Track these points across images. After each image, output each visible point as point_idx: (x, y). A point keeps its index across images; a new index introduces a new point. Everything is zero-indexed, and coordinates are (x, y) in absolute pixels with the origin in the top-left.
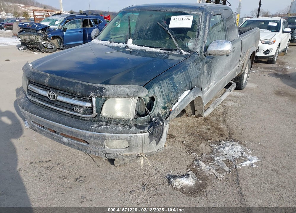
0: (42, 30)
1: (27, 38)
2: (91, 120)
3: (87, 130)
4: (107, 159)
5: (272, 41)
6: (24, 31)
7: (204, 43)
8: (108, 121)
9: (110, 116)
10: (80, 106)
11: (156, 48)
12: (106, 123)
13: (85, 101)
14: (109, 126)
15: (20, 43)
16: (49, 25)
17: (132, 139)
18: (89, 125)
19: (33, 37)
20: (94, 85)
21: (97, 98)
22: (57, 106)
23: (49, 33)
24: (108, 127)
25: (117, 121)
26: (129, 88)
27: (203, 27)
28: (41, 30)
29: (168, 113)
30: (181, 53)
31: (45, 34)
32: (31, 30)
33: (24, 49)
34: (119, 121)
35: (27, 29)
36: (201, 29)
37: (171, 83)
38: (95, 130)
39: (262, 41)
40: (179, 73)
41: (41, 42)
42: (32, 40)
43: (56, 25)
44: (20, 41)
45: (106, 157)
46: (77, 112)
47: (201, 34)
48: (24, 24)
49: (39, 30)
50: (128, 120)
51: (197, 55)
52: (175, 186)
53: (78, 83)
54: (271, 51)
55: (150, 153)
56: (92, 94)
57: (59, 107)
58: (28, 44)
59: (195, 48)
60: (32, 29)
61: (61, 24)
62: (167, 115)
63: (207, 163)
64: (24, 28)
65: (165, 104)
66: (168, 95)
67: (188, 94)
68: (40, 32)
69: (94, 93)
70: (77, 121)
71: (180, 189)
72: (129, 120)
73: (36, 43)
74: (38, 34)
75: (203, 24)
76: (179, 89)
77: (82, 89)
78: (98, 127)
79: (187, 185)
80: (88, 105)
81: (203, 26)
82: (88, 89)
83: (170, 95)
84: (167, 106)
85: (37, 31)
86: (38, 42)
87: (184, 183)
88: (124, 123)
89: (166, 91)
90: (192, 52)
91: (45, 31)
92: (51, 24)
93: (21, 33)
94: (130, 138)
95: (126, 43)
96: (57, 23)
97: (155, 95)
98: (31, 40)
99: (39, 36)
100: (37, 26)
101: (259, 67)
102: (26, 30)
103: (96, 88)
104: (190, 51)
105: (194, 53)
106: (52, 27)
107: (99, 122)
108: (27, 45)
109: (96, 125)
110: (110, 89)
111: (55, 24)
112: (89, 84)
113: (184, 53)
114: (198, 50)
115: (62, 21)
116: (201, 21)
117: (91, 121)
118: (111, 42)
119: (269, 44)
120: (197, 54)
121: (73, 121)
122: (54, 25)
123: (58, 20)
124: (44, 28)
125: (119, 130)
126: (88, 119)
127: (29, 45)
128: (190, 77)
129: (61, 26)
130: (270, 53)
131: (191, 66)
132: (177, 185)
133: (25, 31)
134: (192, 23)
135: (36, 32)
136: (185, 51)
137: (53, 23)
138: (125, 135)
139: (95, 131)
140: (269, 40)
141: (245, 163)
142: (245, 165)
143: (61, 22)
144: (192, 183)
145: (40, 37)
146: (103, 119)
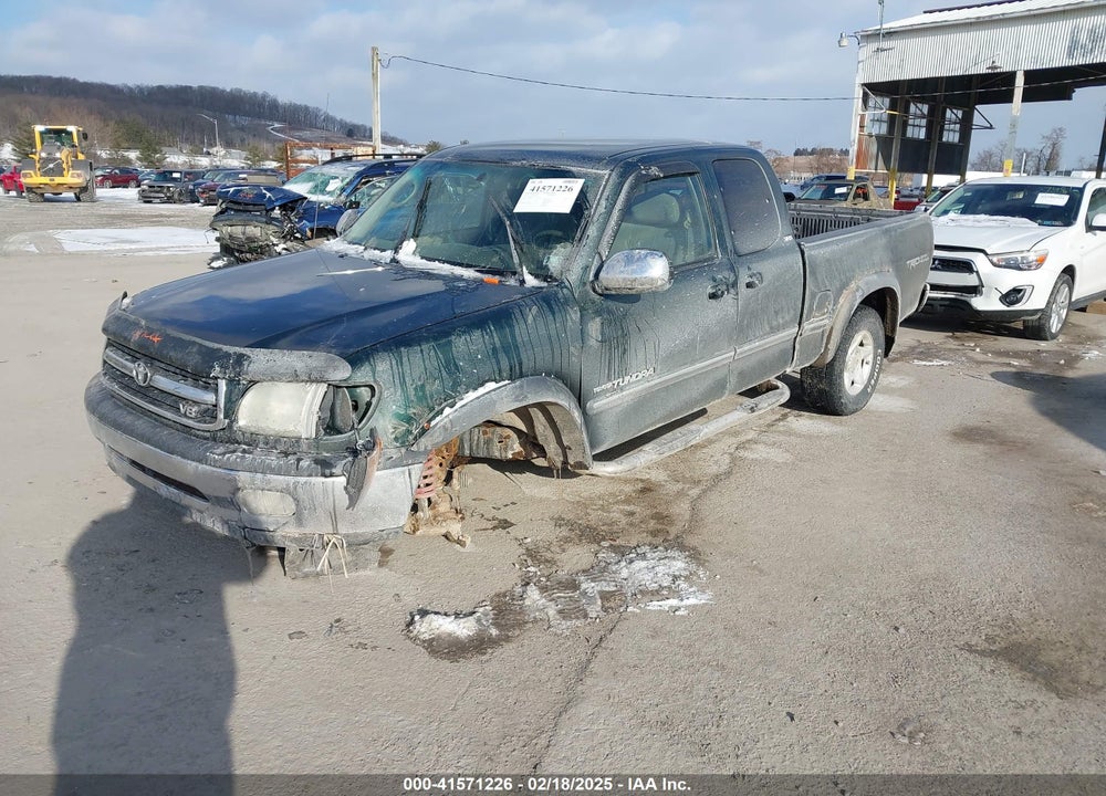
0: (283, 207)
1: (238, 231)
2: (214, 438)
3: (200, 461)
4: (254, 545)
5: (1032, 257)
6: (232, 209)
7: (597, 256)
8: (252, 441)
9: (253, 430)
10: (194, 402)
11: (468, 266)
12: (246, 447)
13: (206, 387)
14: (251, 453)
15: (217, 249)
16: (310, 192)
17: (300, 490)
18: (207, 450)
19: (254, 231)
20: (226, 348)
21: (231, 382)
22: (153, 402)
23: (301, 219)
24: (247, 455)
25: (272, 442)
26: (305, 358)
27: (604, 210)
28: (280, 207)
29: (415, 432)
30: (523, 282)
31: (291, 221)
32: (251, 208)
33: (225, 266)
34: (276, 441)
35: (239, 204)
36: (595, 219)
37: (441, 356)
38: (216, 461)
39: (995, 259)
40: (477, 334)
41: (274, 245)
42: (251, 239)
43: (329, 193)
44: (218, 239)
45: (245, 538)
46: (185, 415)
47: (592, 231)
48: (232, 190)
49: (274, 208)
50: (297, 442)
51: (565, 290)
52: (415, 632)
53: (194, 343)
54: (1027, 295)
55: (356, 535)
56: (216, 372)
57: (154, 404)
58: (238, 251)
59: (565, 270)
60: (254, 205)
61: (343, 190)
62: (411, 437)
63: (550, 592)
64: (231, 202)
65: (407, 407)
66: (423, 386)
67: (494, 390)
68: (277, 213)
69: (221, 367)
70: (185, 438)
71: (424, 641)
72: (298, 440)
73: (261, 247)
74: (270, 221)
75: (603, 203)
76: (465, 373)
77: (197, 358)
78: (224, 454)
79: (450, 635)
80: (209, 398)
81: (602, 209)
82: (211, 356)
83: (428, 387)
84: (415, 414)
85: (267, 211)
86: (268, 245)
87: (442, 629)
88: (287, 447)
89: (416, 374)
90: (556, 280)
91: (293, 210)
92: (316, 190)
93: (222, 217)
94: (295, 488)
95: (396, 252)
96: (334, 185)
97: (375, 381)
98: (247, 238)
99: (271, 227)
100: (268, 195)
101: (978, 350)
102: (236, 207)
103: (228, 355)
104: (551, 277)
105: (561, 285)
106: (313, 198)
107: (232, 444)
108: (237, 254)
109: (221, 449)
110: (260, 359)
111: (328, 189)
112: (216, 346)
113: (531, 281)
114: (573, 277)
115: (348, 180)
116: (602, 194)
117: (215, 440)
118: (366, 249)
119: (1021, 269)
120: (566, 287)
121: (177, 439)
122: (323, 192)
123: (336, 178)
124: (291, 202)
125: (269, 466)
126: (208, 435)
127: (242, 252)
128: (517, 347)
129: (343, 198)
130: (1024, 300)
131: (530, 317)
132: (423, 630)
133: (235, 210)
134: (577, 200)
135: (264, 212)
136: (537, 276)
137: (320, 188)
138: (281, 478)
139: (215, 464)
140: (1019, 256)
141: (660, 603)
142: (656, 608)
143: (345, 183)
144: (465, 631)
145: (276, 229)
146: (240, 437)
